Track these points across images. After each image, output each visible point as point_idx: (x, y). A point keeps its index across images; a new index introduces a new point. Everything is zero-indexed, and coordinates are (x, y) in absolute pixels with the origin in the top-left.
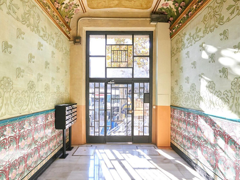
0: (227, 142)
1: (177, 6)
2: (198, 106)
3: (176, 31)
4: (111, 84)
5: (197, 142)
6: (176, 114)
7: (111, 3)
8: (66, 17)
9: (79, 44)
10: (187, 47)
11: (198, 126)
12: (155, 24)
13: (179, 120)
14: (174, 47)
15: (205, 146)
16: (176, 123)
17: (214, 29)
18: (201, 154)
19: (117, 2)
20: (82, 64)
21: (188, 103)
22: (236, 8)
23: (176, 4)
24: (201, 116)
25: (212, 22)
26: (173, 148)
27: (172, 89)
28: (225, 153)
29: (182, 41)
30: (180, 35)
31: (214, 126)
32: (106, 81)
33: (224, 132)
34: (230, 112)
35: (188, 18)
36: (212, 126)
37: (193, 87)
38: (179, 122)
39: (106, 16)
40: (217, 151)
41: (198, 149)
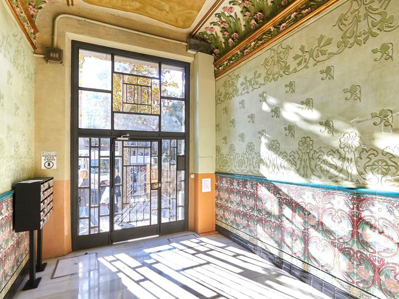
0: (294, 210)
1: (226, 36)
2: (258, 172)
3: (224, 69)
4: (123, 141)
5: (257, 216)
6: (225, 184)
7: (128, 3)
8: (30, 4)
9: (60, 62)
10: (242, 94)
11: (257, 196)
12: (195, 53)
13: (230, 191)
14: (221, 91)
15: (268, 219)
16: (225, 196)
17: (278, 78)
18: (263, 231)
19: (137, 5)
20: (64, 101)
21: (243, 168)
22: (303, 61)
23: (225, 32)
24: (261, 183)
25: (276, 69)
26: (221, 232)
27: (218, 150)
28: (293, 223)
29: (233, 84)
30: (230, 76)
31: (279, 194)
32: (114, 135)
33: (291, 199)
34: (297, 175)
35: (243, 56)
36: (276, 194)
37: (251, 147)
38: (229, 194)
39: (113, 21)
40: (282, 223)
41: (258, 225)
